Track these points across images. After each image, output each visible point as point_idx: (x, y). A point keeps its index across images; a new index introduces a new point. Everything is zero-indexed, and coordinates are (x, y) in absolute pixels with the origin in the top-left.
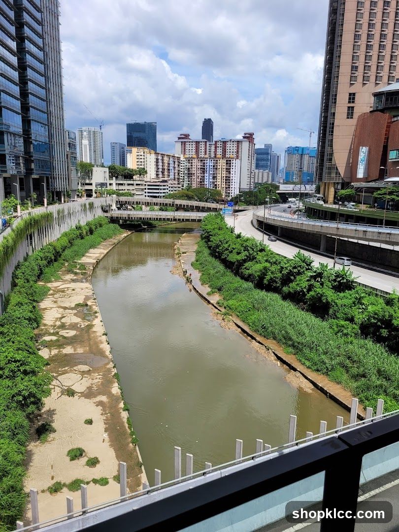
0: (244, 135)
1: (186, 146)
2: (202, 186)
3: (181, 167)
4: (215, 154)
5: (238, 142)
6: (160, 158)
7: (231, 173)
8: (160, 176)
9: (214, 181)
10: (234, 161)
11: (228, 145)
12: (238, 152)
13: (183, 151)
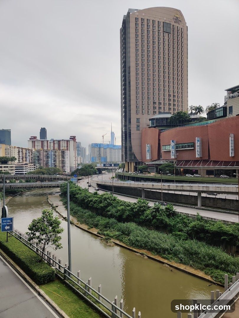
0: (70, 137)
1: (35, 143)
2: (47, 166)
3: (33, 156)
4: (54, 148)
5: (67, 141)
6: (20, 150)
7: (65, 158)
8: (21, 161)
9: (54, 163)
10: (66, 152)
11: (61, 143)
12: (67, 146)
13: (33, 146)
